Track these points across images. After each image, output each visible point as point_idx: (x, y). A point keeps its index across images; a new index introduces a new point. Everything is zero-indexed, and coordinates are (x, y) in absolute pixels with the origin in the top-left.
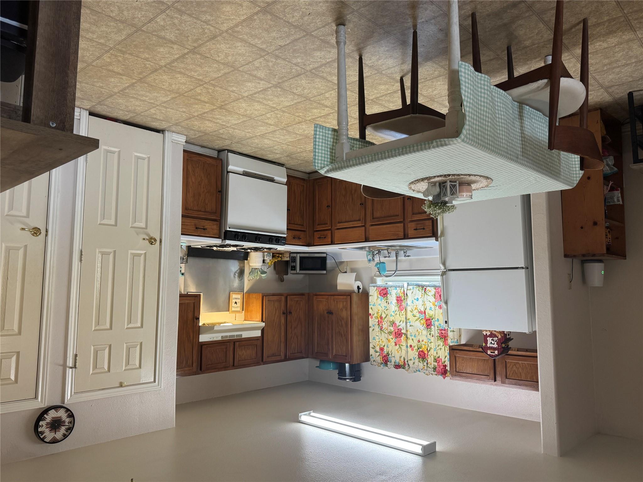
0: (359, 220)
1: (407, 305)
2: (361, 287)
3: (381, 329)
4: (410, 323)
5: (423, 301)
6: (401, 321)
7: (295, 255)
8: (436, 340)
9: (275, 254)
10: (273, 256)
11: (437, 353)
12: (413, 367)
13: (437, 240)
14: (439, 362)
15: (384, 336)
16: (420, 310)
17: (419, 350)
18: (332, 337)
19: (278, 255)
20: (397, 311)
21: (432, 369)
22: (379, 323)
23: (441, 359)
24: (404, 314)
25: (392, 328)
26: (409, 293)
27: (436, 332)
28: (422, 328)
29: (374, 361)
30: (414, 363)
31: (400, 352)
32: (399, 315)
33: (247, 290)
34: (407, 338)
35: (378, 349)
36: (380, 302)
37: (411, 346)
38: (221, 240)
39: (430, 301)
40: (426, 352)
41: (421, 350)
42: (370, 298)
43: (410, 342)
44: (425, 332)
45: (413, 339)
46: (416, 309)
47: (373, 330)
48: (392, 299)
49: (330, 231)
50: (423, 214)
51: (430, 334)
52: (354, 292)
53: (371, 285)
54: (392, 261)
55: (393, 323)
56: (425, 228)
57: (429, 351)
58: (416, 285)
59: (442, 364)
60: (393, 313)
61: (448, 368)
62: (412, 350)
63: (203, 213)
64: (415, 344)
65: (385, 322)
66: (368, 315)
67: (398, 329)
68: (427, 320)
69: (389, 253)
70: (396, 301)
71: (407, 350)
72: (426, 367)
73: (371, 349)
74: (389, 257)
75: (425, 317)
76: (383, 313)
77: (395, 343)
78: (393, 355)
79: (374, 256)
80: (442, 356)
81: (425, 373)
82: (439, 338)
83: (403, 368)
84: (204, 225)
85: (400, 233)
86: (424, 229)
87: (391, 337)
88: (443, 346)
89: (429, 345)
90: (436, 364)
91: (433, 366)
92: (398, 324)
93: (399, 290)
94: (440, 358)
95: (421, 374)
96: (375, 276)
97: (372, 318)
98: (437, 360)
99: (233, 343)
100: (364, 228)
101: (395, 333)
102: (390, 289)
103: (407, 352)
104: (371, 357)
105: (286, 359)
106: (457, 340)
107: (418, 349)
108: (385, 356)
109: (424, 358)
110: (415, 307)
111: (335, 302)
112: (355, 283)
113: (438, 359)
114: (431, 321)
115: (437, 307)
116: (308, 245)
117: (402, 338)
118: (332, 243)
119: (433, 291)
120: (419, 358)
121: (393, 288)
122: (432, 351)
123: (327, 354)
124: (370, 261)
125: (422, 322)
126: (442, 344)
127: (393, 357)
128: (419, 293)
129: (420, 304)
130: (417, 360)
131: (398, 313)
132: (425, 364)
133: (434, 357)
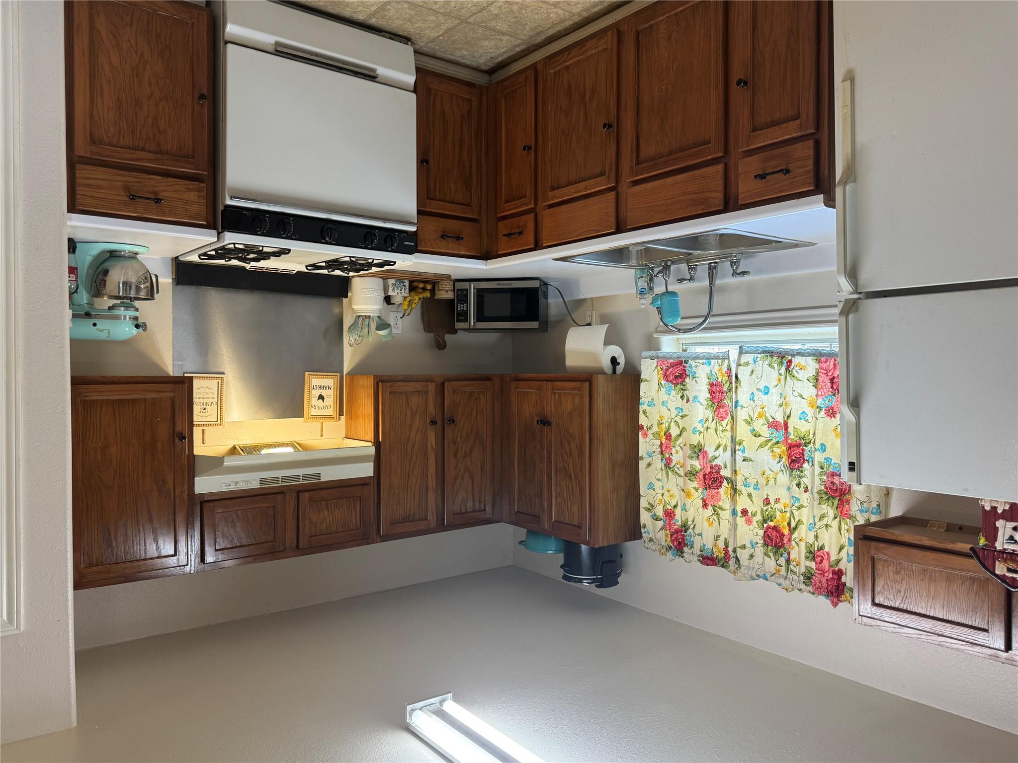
0: (602, 174)
1: (736, 407)
2: (622, 360)
3: (668, 464)
4: (743, 452)
5: (781, 394)
6: (718, 447)
7: (466, 285)
8: (816, 502)
9: (416, 284)
10: (412, 288)
11: (816, 537)
12: (748, 567)
13: (830, 202)
14: (821, 561)
15: (674, 483)
16: (771, 420)
17: (765, 525)
18: (550, 478)
19: (422, 285)
20: (711, 419)
21: (802, 578)
22: (664, 449)
23: (828, 554)
24: (728, 428)
25: (697, 464)
26: (744, 373)
27: (817, 479)
28: (777, 467)
29: (651, 540)
30: (752, 556)
31: (716, 524)
32: (716, 431)
33: (352, 366)
34: (735, 490)
35: (660, 512)
36: (666, 398)
37: (744, 512)
38: (214, 232)
39: (801, 396)
40: (786, 531)
41: (772, 524)
42: (643, 385)
43: (742, 502)
44: (784, 478)
45: (750, 495)
46: (760, 415)
47: (649, 465)
48: (699, 388)
49: (532, 216)
50: (785, 125)
51: (798, 485)
52: (602, 372)
53: (645, 354)
54: (699, 292)
55: (700, 450)
56: (791, 167)
57: (795, 529)
58: (763, 352)
59: (830, 566)
60: (700, 425)
61: (848, 579)
62: (749, 522)
63: (152, 156)
64: (755, 507)
65: (678, 448)
66: (636, 428)
67: (712, 467)
68: (790, 447)
69: (690, 269)
70: (709, 395)
71: (735, 520)
72: (783, 569)
73: (642, 511)
74: (691, 279)
75: (787, 438)
76: (673, 424)
77: (704, 500)
78: (697, 531)
79: (651, 280)
80: (830, 546)
81: (780, 585)
82: (825, 497)
83: (722, 566)
84: (157, 189)
85: (714, 195)
86: (787, 171)
87: (695, 484)
88: (835, 518)
89: (796, 513)
90: (813, 565)
91: (803, 570)
92: (710, 451)
93: (717, 367)
94: (826, 549)
95: (770, 586)
96: (657, 332)
97: (645, 435)
98: (814, 554)
99: (295, 495)
100: (613, 193)
101: (705, 475)
102: (693, 364)
103: (735, 526)
104: (643, 531)
105: (442, 526)
106: (878, 505)
107: (765, 521)
108: (677, 531)
109: (781, 547)
110: (759, 410)
111: (557, 396)
112: (604, 349)
113: (820, 553)
114: (803, 450)
115: (823, 411)
116: (486, 256)
117: (722, 491)
118: (537, 246)
119: (810, 366)
120: (766, 544)
121: (701, 361)
122: (802, 529)
123: (537, 518)
124: (642, 292)
125: (777, 451)
126: (831, 513)
127: (699, 535)
128: (770, 373)
129: (774, 403)
130: (759, 551)
131: (713, 426)
132: (782, 561)
133: (809, 547)
